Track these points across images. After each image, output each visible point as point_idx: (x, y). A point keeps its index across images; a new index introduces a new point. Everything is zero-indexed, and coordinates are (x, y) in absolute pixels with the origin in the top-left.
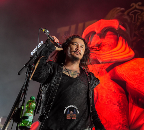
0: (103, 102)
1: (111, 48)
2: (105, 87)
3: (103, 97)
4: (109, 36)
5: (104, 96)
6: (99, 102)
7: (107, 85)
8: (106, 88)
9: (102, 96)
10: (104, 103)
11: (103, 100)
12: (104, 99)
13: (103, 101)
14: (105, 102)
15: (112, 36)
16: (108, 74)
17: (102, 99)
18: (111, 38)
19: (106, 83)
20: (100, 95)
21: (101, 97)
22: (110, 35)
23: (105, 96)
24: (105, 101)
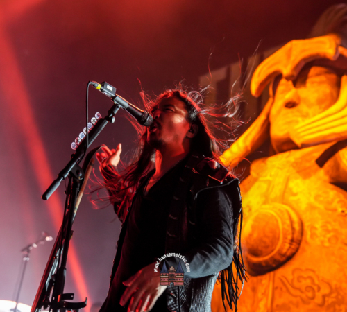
0: (317, 242)
1: (323, 106)
2: (317, 204)
3: (316, 229)
4: (317, 79)
5: (318, 226)
6: (307, 243)
7: (321, 199)
8: (321, 207)
9: (313, 228)
10: (319, 243)
11: (317, 237)
12: (319, 235)
13: (317, 239)
14: (322, 242)
15: (323, 78)
16: (321, 173)
17: (313, 235)
18: (320, 83)
19: (320, 193)
20: (306, 224)
21: (311, 231)
22: (318, 75)
23: (322, 227)
24: (322, 238)
